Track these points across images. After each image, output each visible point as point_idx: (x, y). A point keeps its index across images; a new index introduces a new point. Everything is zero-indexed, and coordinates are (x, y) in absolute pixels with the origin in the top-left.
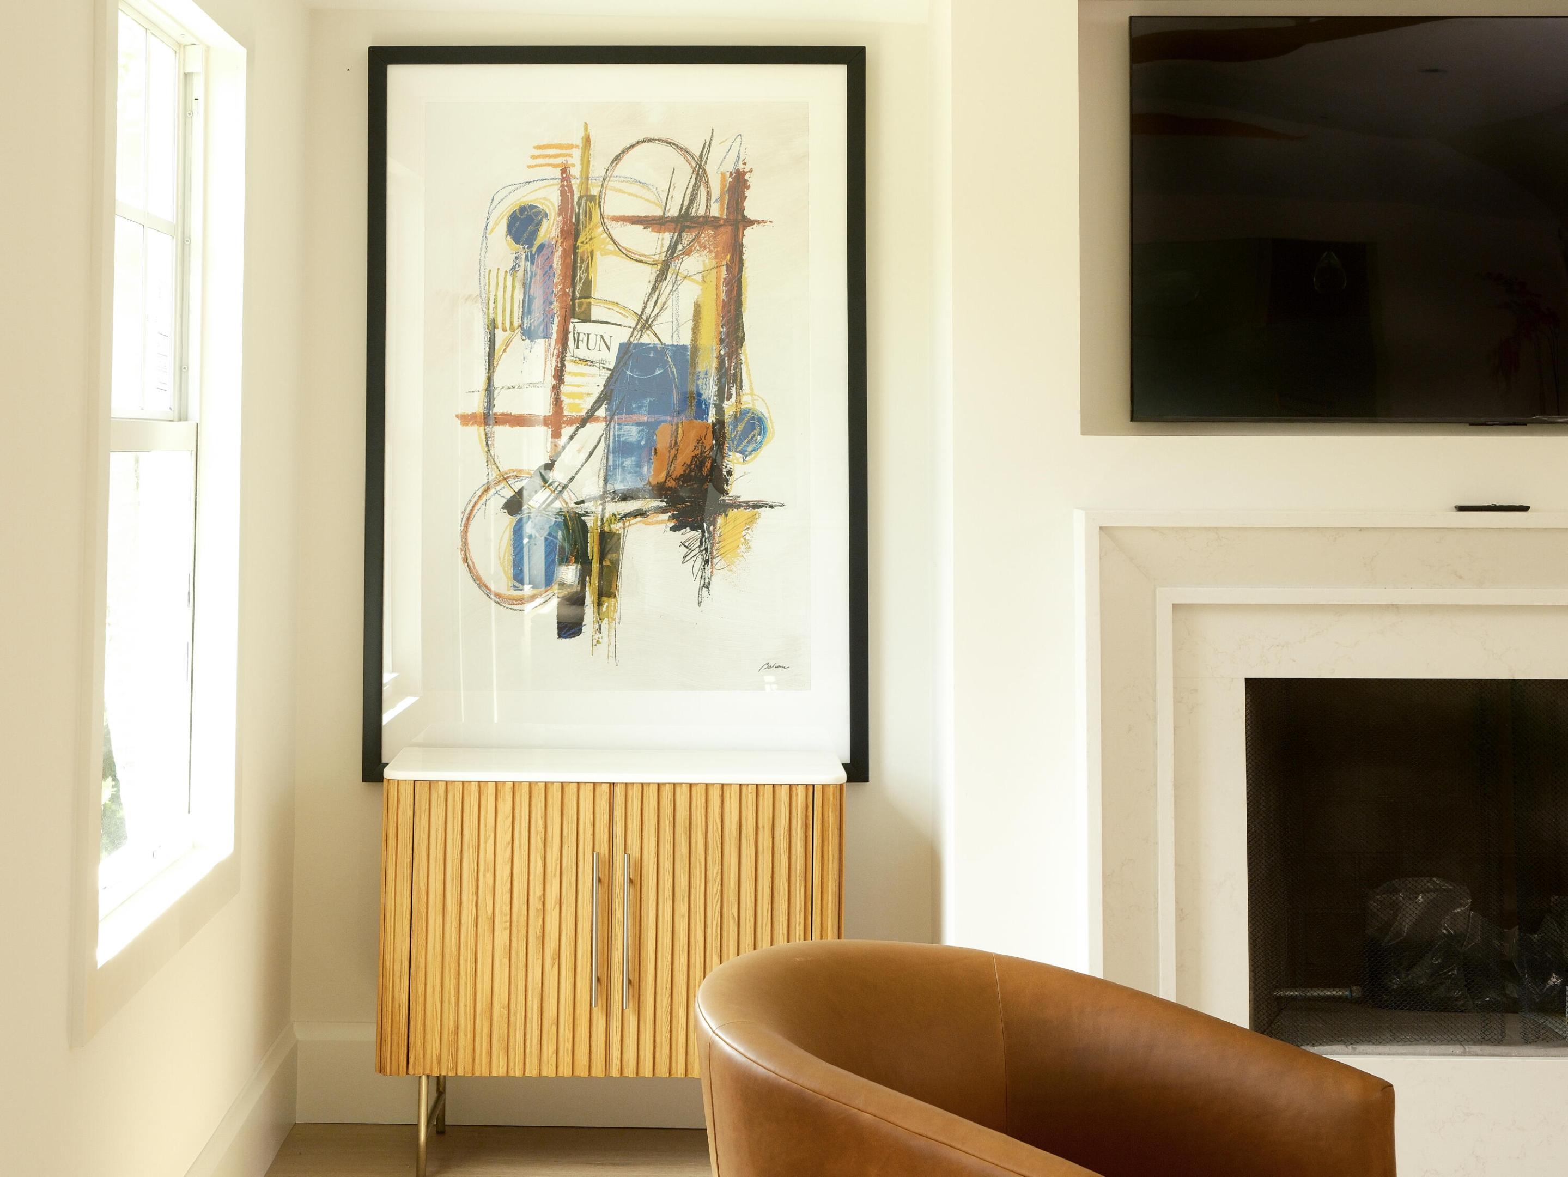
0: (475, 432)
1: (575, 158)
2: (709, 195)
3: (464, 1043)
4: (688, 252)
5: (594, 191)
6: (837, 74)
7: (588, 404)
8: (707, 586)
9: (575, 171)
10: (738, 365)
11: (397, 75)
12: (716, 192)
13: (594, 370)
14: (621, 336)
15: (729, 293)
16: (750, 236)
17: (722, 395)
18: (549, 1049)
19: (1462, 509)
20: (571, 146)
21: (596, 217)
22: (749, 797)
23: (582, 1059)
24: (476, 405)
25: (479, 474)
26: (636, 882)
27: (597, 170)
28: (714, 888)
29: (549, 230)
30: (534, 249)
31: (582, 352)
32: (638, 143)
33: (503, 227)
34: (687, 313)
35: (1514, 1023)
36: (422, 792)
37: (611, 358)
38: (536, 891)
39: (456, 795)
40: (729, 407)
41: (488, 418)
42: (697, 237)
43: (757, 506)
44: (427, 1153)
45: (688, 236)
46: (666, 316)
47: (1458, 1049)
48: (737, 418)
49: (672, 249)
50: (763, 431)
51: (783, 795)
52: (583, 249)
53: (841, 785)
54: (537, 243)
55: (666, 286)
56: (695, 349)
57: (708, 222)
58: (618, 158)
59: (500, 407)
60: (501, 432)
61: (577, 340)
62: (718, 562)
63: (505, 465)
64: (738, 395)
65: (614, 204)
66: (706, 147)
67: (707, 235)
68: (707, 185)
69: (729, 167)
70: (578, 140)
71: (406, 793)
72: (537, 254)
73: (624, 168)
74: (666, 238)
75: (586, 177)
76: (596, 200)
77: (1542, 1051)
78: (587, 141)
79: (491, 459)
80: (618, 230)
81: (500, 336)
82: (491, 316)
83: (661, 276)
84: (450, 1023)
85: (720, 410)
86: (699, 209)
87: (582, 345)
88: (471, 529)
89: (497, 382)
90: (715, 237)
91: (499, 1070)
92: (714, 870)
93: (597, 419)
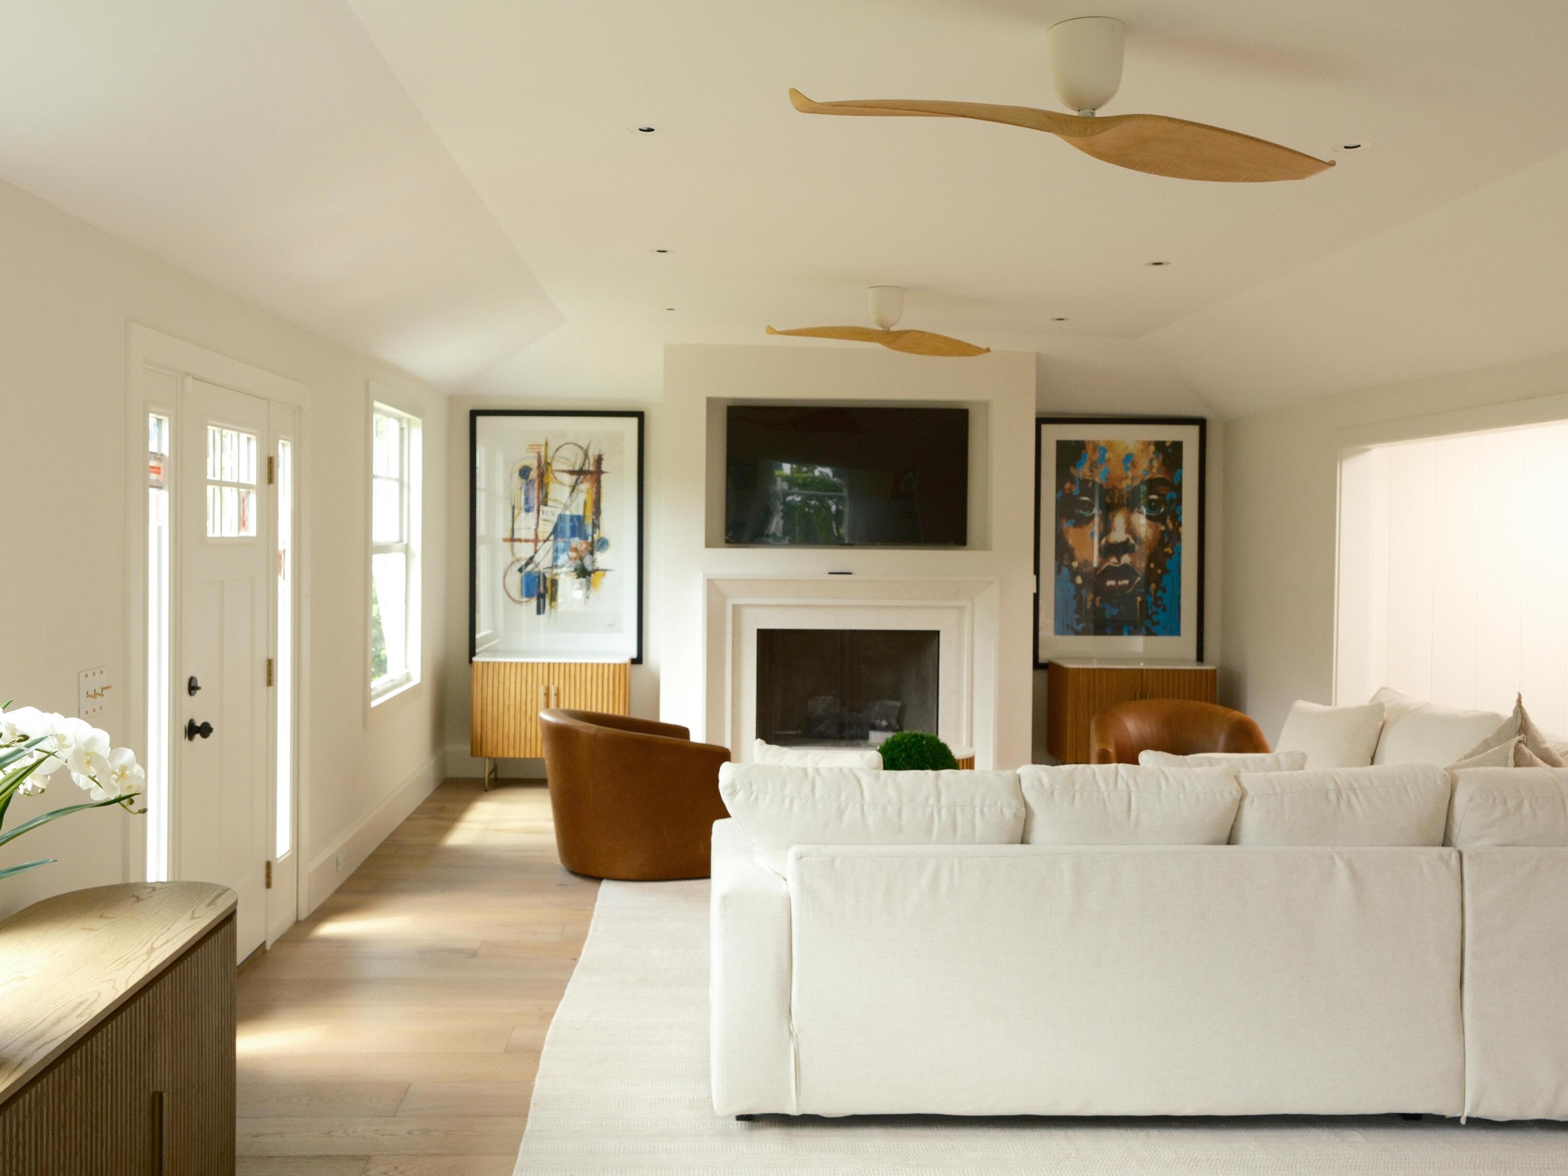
0: (508, 544)
1: (542, 450)
2: (589, 464)
3: (500, 746)
4: (582, 482)
5: (549, 461)
6: (634, 421)
7: (547, 535)
8: (588, 597)
9: (543, 454)
10: (599, 522)
11: (480, 420)
12: (592, 461)
13: (549, 523)
14: (559, 512)
15: (596, 497)
16: (603, 477)
17: (593, 532)
18: (528, 748)
19: (830, 573)
20: (540, 445)
21: (550, 470)
22: (595, 668)
23: (539, 752)
24: (508, 535)
25: (510, 559)
26: (557, 695)
27: (550, 453)
28: (583, 697)
29: (533, 475)
30: (528, 481)
31: (545, 517)
32: (564, 444)
33: (517, 473)
34: (582, 504)
35: (844, 742)
36: (485, 665)
37: (555, 519)
38: (524, 697)
39: (496, 666)
40: (596, 536)
41: (512, 540)
42: (585, 478)
43: (606, 570)
44: (489, 785)
45: (582, 477)
46: (574, 504)
47: (825, 748)
48: (599, 540)
49: (577, 481)
50: (608, 545)
51: (606, 668)
52: (545, 481)
53: (625, 665)
54: (529, 479)
55: (574, 494)
56: (584, 516)
57: (588, 472)
58: (557, 450)
59: (516, 536)
60: (516, 544)
61: (543, 513)
62: (592, 589)
63: (518, 556)
64: (599, 532)
65: (556, 466)
66: (589, 446)
67: (588, 477)
68: (589, 459)
69: (596, 453)
70: (543, 443)
71: (480, 666)
72: (529, 483)
73: (560, 453)
74: (574, 477)
75: (546, 456)
76: (548, 464)
77: (851, 748)
78: (547, 444)
79: (513, 554)
80: (558, 475)
81: (516, 511)
82: (513, 504)
83: (573, 491)
84: (495, 740)
85: (593, 538)
86: (586, 468)
87: (545, 514)
88: (506, 578)
89: (516, 526)
90: (591, 477)
91: (511, 755)
92: (583, 691)
93: (550, 540)
